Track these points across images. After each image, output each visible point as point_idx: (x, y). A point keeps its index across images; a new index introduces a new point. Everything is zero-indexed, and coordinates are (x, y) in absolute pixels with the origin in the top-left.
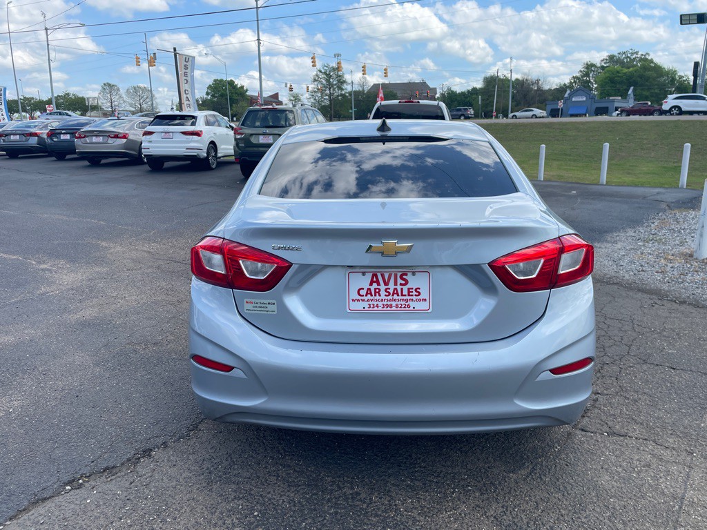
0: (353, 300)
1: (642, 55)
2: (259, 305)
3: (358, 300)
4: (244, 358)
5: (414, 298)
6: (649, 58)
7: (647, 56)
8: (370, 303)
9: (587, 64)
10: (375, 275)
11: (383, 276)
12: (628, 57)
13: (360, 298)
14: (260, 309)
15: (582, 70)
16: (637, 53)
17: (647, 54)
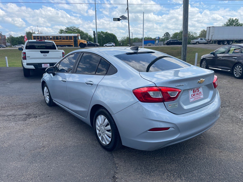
0: (191, 98)
1: (77, 28)
2: (173, 105)
3: (192, 98)
4: (174, 123)
5: (201, 95)
6: (79, 29)
7: (78, 29)
8: (194, 98)
9: (61, 30)
10: (194, 90)
11: (195, 90)
12: (73, 28)
13: (192, 97)
14: (173, 107)
15: (60, 32)
16: (75, 27)
17: (78, 28)
